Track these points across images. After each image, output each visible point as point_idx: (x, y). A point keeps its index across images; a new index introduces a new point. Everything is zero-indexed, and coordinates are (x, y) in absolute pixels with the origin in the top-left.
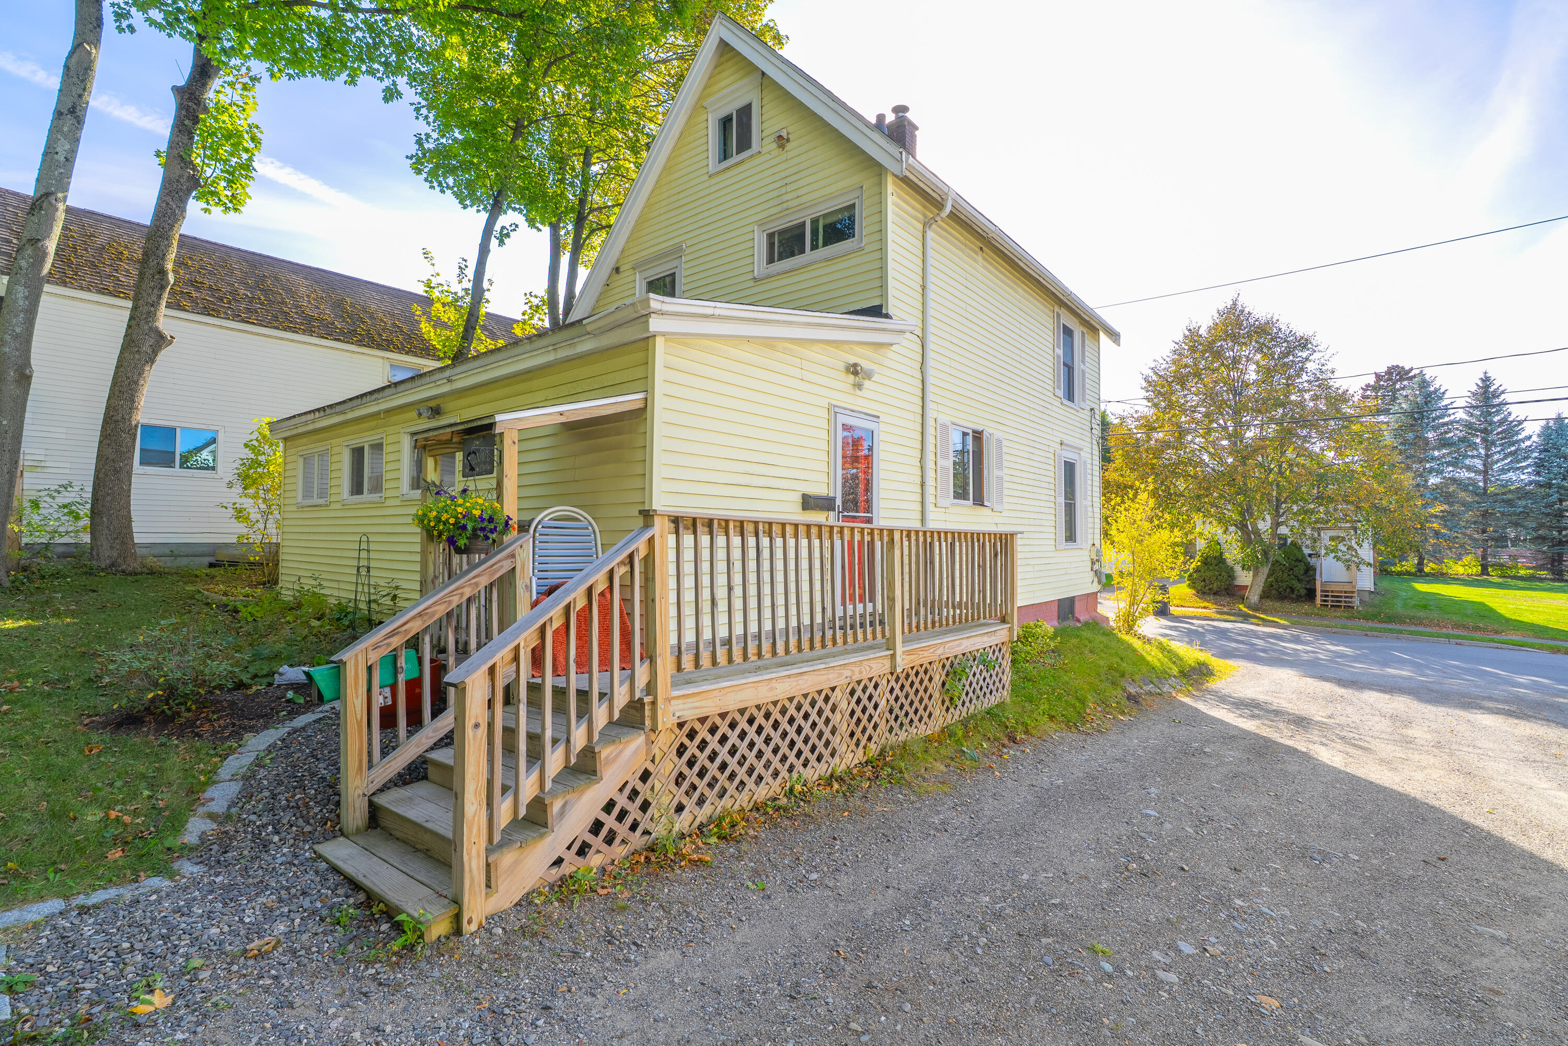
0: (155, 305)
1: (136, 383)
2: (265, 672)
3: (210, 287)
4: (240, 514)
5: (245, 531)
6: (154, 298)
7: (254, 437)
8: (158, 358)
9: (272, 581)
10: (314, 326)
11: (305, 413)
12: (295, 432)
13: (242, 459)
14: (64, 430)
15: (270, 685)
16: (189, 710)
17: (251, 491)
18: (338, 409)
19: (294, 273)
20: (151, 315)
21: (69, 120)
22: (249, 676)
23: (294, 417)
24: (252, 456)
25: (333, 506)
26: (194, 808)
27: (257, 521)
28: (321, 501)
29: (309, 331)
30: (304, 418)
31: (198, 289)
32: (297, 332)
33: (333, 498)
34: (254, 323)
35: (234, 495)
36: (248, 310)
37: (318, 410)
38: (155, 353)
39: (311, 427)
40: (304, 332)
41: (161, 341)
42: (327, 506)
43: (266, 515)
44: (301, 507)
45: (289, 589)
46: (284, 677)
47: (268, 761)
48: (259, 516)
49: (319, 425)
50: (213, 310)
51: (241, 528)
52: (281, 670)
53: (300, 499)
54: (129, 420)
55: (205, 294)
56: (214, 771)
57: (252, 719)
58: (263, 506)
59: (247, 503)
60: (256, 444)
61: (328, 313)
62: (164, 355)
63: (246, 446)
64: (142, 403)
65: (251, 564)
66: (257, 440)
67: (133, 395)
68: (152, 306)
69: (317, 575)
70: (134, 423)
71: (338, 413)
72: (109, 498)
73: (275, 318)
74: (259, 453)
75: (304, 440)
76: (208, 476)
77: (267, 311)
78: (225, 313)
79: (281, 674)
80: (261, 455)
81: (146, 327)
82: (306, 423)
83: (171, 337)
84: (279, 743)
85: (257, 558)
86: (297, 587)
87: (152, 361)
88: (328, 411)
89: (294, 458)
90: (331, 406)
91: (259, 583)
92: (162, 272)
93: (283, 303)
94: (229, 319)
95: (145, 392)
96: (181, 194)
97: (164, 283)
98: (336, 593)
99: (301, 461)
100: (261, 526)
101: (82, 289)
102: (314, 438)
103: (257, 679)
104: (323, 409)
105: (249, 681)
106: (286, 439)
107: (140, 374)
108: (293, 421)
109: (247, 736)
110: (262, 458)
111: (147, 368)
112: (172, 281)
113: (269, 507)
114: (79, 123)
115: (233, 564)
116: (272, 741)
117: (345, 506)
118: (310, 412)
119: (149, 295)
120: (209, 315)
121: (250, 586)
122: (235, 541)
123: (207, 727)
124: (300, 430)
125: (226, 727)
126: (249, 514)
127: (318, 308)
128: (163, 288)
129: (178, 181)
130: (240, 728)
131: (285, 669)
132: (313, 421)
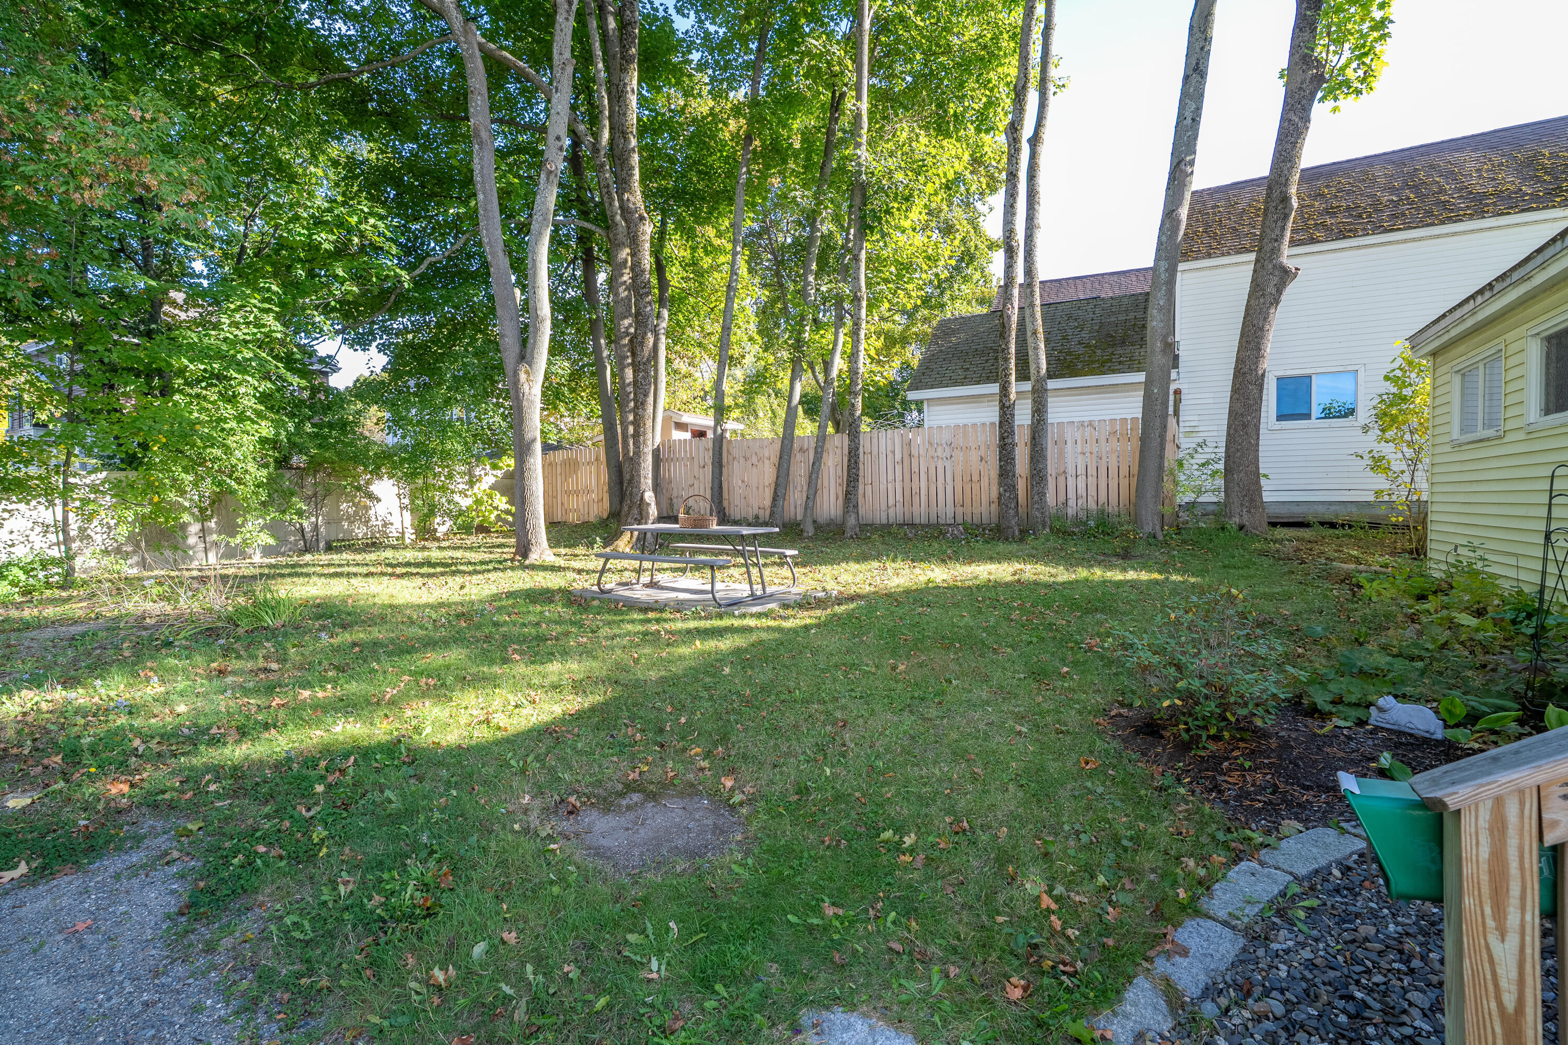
0: (1278, 239)
1: (1261, 329)
2: (1353, 699)
3: (1348, 208)
4: (1378, 464)
5: (1386, 485)
6: (1278, 232)
7: (1396, 365)
8: (1283, 298)
9: (1419, 552)
10: (1487, 205)
11: (1460, 305)
12: (1446, 338)
13: (1380, 396)
14: (1212, 395)
15: (1361, 723)
16: (1216, 738)
17: (1390, 434)
18: (1516, 276)
19: (1457, 150)
20: (1276, 251)
21: (1195, 77)
22: (1329, 698)
23: (1444, 316)
24: (1395, 390)
25: (1509, 438)
26: (1151, 953)
27: (1403, 472)
28: (1491, 433)
29: (1481, 213)
30: (1458, 314)
31: (1333, 215)
32: (1461, 221)
33: (1510, 425)
34: (1400, 229)
35: (1370, 442)
36: (1394, 216)
37: (1481, 292)
38: (1280, 292)
39: (1470, 323)
40: (1471, 217)
41: (1286, 275)
42: (1500, 438)
43: (1414, 463)
44: (1458, 446)
45: (1440, 562)
46: (1386, 716)
47: (1302, 914)
48: (1405, 467)
49: (1481, 315)
50: (1350, 231)
51: (1380, 482)
52: (1381, 702)
53: (1456, 434)
54: (1256, 370)
55: (1342, 218)
56: (1206, 884)
57: (1308, 788)
58: (1409, 453)
59: (1387, 449)
60: (1399, 373)
61: (1509, 180)
62: (1290, 291)
63: (1387, 378)
64: (1268, 350)
65: (1395, 526)
66: (1400, 368)
67: (1259, 343)
68: (1276, 240)
69: (1476, 543)
70: (1260, 372)
71: (1514, 284)
72: (1239, 454)
73: (1429, 213)
74: (1404, 385)
75: (1462, 348)
76: (1346, 424)
77: (1418, 209)
78: (1365, 229)
79: (1381, 710)
80: (1406, 387)
81: (1270, 266)
82: (1462, 319)
83: (1297, 269)
84: (1336, 873)
85: (1401, 519)
86: (1451, 559)
87: (1277, 302)
88: (1498, 287)
89: (1447, 378)
90: (1502, 277)
91: (1404, 551)
92: (1285, 199)
93: (1442, 191)
94: (1368, 234)
95: (1270, 338)
96: (1304, 102)
97: (1287, 211)
98: (1512, 573)
99: (1457, 379)
100: (1407, 477)
101: (1223, 255)
102: (1476, 340)
103: (1340, 707)
104: (1490, 286)
105: (1328, 708)
106: (1434, 354)
107: (1265, 319)
108: (1443, 324)
109: (1290, 825)
110: (1407, 392)
111: (1272, 311)
112: (1295, 205)
113: (1418, 452)
114: (1202, 77)
115: (1374, 525)
116: (1323, 862)
117: (1531, 433)
118: (1467, 301)
119: (1273, 230)
120: (1345, 237)
121: (1392, 554)
122: (1372, 498)
123: (1234, 778)
124: (1454, 333)
125: (1261, 789)
126: (1389, 463)
127: (1494, 179)
128: (1286, 217)
129: (1300, 89)
130: (1284, 801)
131: (1387, 701)
132: (1473, 313)
